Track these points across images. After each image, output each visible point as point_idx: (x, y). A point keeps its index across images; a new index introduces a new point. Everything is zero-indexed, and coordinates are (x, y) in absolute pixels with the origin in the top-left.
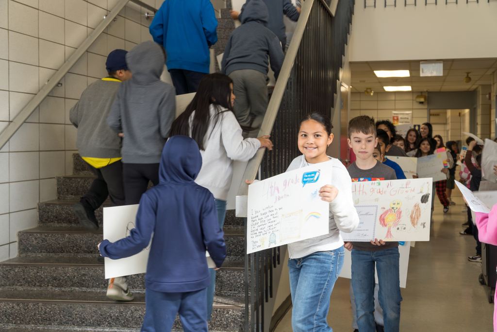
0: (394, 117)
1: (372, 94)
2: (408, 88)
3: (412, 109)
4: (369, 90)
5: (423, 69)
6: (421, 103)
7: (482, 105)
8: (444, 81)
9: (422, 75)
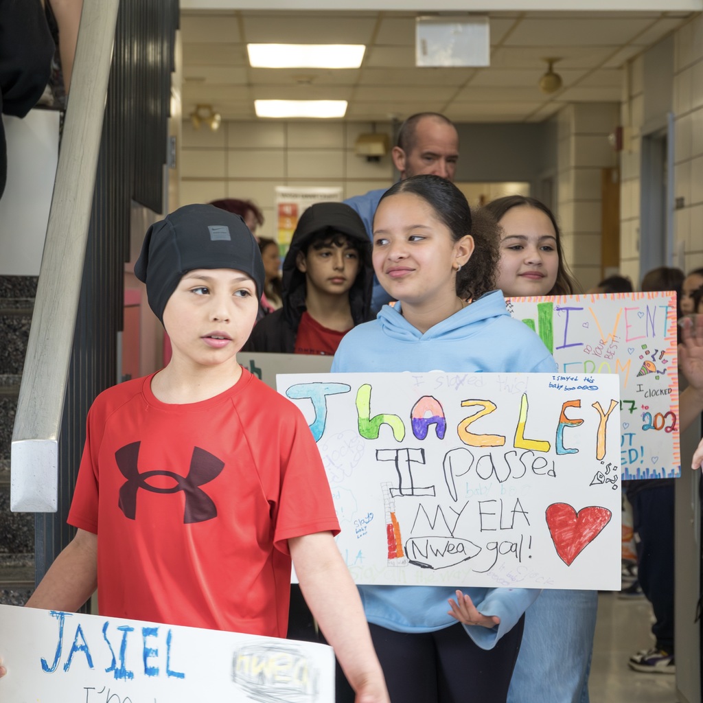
0: (281, 206)
1: (215, 125)
2: (335, 109)
3: (344, 180)
4: (204, 113)
5: (424, 44)
6: (373, 159)
7: (577, 168)
8: (462, 87)
9: (421, 62)
